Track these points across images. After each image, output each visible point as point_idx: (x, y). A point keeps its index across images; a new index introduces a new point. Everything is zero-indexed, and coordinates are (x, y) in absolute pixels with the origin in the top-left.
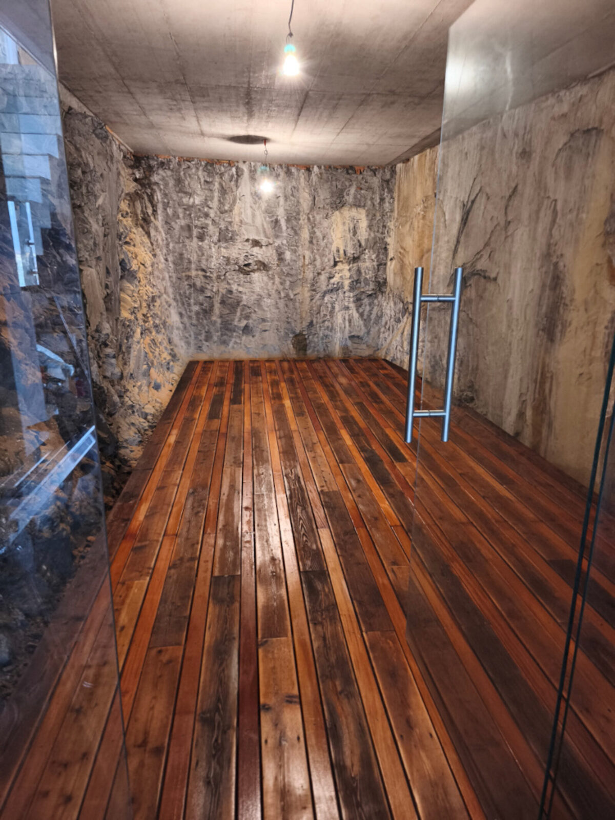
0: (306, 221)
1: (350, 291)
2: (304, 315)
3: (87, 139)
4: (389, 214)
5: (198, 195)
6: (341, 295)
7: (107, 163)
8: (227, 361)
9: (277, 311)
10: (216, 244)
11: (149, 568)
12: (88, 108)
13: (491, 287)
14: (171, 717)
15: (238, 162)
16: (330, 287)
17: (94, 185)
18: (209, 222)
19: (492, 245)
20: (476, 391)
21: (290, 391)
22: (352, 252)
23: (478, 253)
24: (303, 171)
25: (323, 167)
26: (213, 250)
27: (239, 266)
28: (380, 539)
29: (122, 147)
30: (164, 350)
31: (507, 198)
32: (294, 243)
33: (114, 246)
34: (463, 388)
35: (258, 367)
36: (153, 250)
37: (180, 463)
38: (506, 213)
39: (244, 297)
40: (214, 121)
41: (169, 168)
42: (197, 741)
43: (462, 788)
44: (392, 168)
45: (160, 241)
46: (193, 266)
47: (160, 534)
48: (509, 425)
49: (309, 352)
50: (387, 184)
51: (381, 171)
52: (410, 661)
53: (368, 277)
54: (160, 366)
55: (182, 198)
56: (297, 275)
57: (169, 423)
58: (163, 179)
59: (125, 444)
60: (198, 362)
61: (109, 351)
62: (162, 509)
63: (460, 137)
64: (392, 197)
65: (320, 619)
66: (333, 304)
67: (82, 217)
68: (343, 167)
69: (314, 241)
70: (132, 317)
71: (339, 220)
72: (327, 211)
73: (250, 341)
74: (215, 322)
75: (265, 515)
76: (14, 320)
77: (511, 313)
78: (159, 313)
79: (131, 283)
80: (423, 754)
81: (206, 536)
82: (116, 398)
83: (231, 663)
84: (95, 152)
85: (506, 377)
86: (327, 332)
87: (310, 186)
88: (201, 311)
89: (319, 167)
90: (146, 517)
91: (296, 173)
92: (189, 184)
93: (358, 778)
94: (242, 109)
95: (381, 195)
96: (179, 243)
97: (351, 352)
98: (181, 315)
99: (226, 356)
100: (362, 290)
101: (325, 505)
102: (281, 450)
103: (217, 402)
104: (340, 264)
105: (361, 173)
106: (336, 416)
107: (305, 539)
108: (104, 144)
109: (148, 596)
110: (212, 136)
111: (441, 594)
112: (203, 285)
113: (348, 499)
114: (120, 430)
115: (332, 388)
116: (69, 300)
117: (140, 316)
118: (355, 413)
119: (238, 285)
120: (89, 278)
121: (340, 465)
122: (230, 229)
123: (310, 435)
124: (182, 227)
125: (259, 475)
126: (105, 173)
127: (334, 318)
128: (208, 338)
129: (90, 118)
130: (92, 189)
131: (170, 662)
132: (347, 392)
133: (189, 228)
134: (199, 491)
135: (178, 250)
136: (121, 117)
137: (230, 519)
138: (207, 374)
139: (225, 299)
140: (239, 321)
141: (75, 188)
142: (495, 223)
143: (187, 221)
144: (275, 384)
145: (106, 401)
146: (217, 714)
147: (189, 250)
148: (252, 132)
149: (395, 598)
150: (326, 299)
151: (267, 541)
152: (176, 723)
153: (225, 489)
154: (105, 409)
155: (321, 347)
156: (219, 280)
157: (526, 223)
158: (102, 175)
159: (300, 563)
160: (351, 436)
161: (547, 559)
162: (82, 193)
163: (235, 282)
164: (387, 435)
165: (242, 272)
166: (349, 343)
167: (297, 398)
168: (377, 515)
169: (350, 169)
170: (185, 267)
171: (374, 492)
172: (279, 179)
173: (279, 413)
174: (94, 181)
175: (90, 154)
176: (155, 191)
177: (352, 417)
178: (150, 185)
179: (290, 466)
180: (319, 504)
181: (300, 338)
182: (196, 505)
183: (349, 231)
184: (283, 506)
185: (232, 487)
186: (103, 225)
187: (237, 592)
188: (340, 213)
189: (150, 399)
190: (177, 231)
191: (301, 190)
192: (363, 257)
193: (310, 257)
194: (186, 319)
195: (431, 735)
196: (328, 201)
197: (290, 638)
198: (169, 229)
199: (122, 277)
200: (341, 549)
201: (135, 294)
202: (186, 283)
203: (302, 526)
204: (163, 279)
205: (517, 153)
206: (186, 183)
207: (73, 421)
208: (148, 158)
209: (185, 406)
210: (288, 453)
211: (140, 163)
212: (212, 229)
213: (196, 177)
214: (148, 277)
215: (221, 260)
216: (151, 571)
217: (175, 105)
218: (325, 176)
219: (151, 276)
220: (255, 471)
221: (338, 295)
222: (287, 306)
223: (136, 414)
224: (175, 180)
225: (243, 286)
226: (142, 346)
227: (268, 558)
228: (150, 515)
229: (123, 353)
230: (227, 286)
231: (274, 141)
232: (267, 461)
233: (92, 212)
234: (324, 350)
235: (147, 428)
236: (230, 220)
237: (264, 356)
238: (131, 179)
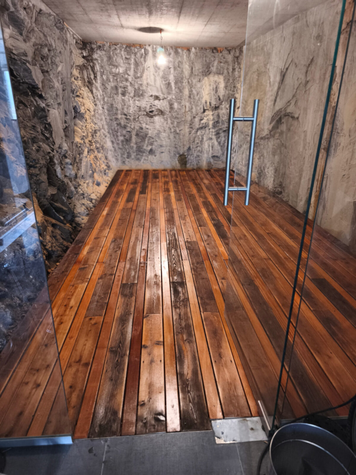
0: (187, 83)
1: (213, 128)
2: (185, 143)
3: (51, 30)
4: (237, 79)
5: (121, 67)
6: (207, 131)
7: (63, 45)
8: (140, 170)
9: (169, 140)
10: (132, 98)
11: (88, 279)
12: (52, 10)
13: (295, 123)
14: (94, 349)
15: (145, 45)
16: (201, 126)
17: (56, 58)
18: (128, 84)
19: (298, 96)
20: (284, 187)
21: (174, 187)
22: (215, 103)
23: (289, 102)
24: (185, 51)
25: (198, 49)
26: (131, 102)
27: (146, 112)
28: (217, 267)
29: (75, 36)
30: (102, 163)
31: (307, 65)
32: (179, 98)
33: (69, 97)
34: (276, 186)
35: (157, 173)
36: (95, 101)
37: (109, 225)
38: (306, 76)
39: (150, 132)
40: (128, 18)
41: (104, 50)
42: (107, 361)
43: (244, 386)
44: (240, 48)
45: (99, 96)
46: (119, 112)
47: (94, 262)
48: (301, 207)
49: (188, 166)
50: (237, 59)
51: (234, 51)
52: (225, 326)
53: (224, 119)
54: (100, 172)
55: (111, 69)
56: (181, 118)
57: (103, 204)
58: (100, 57)
59: (78, 215)
60: (122, 171)
61: (68, 160)
62: (96, 249)
63: (281, 27)
64: (240, 68)
65: (179, 306)
66: (202, 136)
67: (49, 78)
68: (210, 48)
69: (192, 96)
70: (82, 142)
71: (207, 82)
72: (199, 77)
73: (154, 158)
74: (133, 147)
75: (154, 253)
76: (9, 138)
77: (306, 139)
78: (99, 140)
79: (81, 121)
80: (226, 370)
81: (120, 263)
82: (73, 188)
83: (128, 325)
84: (56, 38)
85: (300, 179)
86: (199, 154)
87: (190, 60)
88: (124, 140)
89: (195, 48)
90: (88, 253)
91: (181, 53)
92: (116, 60)
93: (190, 380)
94: (145, 9)
95: (233, 66)
96: (110, 97)
97: (213, 165)
98: (113, 142)
99: (139, 167)
100: (220, 127)
101: (188, 248)
102: (166, 219)
103: (132, 193)
104: (207, 111)
105: (221, 52)
106: (199, 201)
107: (175, 265)
108: (62, 33)
109: (85, 293)
110: (128, 28)
111: (247, 294)
112: (125, 124)
113: (201, 246)
114: (75, 207)
115: (199, 186)
116: (42, 128)
117: (87, 141)
118: (211, 199)
119: (146, 124)
120: (54, 115)
121: (199, 228)
122: (141, 88)
123: (184, 211)
124: (112, 88)
125: (152, 232)
126: (62, 51)
127: (203, 145)
128: (129, 156)
129: (53, 17)
130: (54, 61)
131: (95, 324)
132: (207, 188)
133: (116, 88)
134: (117, 240)
135: (110, 102)
136: (72, 16)
137: (134, 255)
138: (127, 177)
139: (138, 133)
140: (147, 146)
141: (44, 60)
142: (300, 82)
143: (115, 84)
144: (166, 183)
145: (66, 189)
146: (119, 349)
147: (117, 102)
148: (152, 25)
149: (221, 296)
150: (199, 133)
151: (154, 266)
152: (97, 352)
153: (133, 239)
154: (66, 194)
155: (195, 163)
156: (135, 121)
157: (317, 82)
158: (60, 52)
159: (171, 278)
160: (207, 212)
161: (311, 278)
162: (48, 63)
163: (144, 122)
164: (228, 212)
165: (148, 116)
166: (212, 160)
167: (178, 191)
168: (216, 253)
169: (214, 49)
170: (114, 112)
171: (217, 242)
172: (171, 56)
173: (167, 200)
174: (55, 56)
175: (53, 39)
176: (95, 65)
177: (209, 202)
178: (92, 60)
179: (170, 228)
180: (185, 248)
181: (183, 157)
182: (115, 247)
183: (213, 90)
184: (164, 249)
185: (137, 238)
186: (62, 84)
187: (134, 291)
188: (208, 78)
189: (94, 191)
190: (109, 90)
191: (184, 64)
192: (221, 106)
193: (189, 107)
194: (115, 145)
195: (231, 361)
196: (201, 70)
197: (161, 315)
198: (104, 89)
199: (75, 117)
200: (194, 271)
201: (84, 128)
202: (115, 123)
203: (174, 259)
204: (101, 120)
205: (314, 36)
206: (114, 59)
207: (47, 199)
208: (91, 43)
209: (113, 195)
210: (170, 220)
211: (86, 46)
212: (130, 89)
213: (120, 55)
214: (92, 118)
215: (136, 108)
216: (88, 280)
217: (104, 7)
218: (199, 54)
219: (94, 118)
220: (150, 230)
221: (205, 131)
222: (175, 137)
223: (85, 199)
224: (107, 57)
225: (149, 125)
226: (89, 159)
227: (153, 275)
228: (89, 252)
229: (77, 163)
230: (139, 125)
231: (167, 31)
232: (158, 225)
233: (55, 75)
234: (197, 164)
235: (92, 207)
236: (141, 83)
237: (162, 168)
238: (81, 56)
